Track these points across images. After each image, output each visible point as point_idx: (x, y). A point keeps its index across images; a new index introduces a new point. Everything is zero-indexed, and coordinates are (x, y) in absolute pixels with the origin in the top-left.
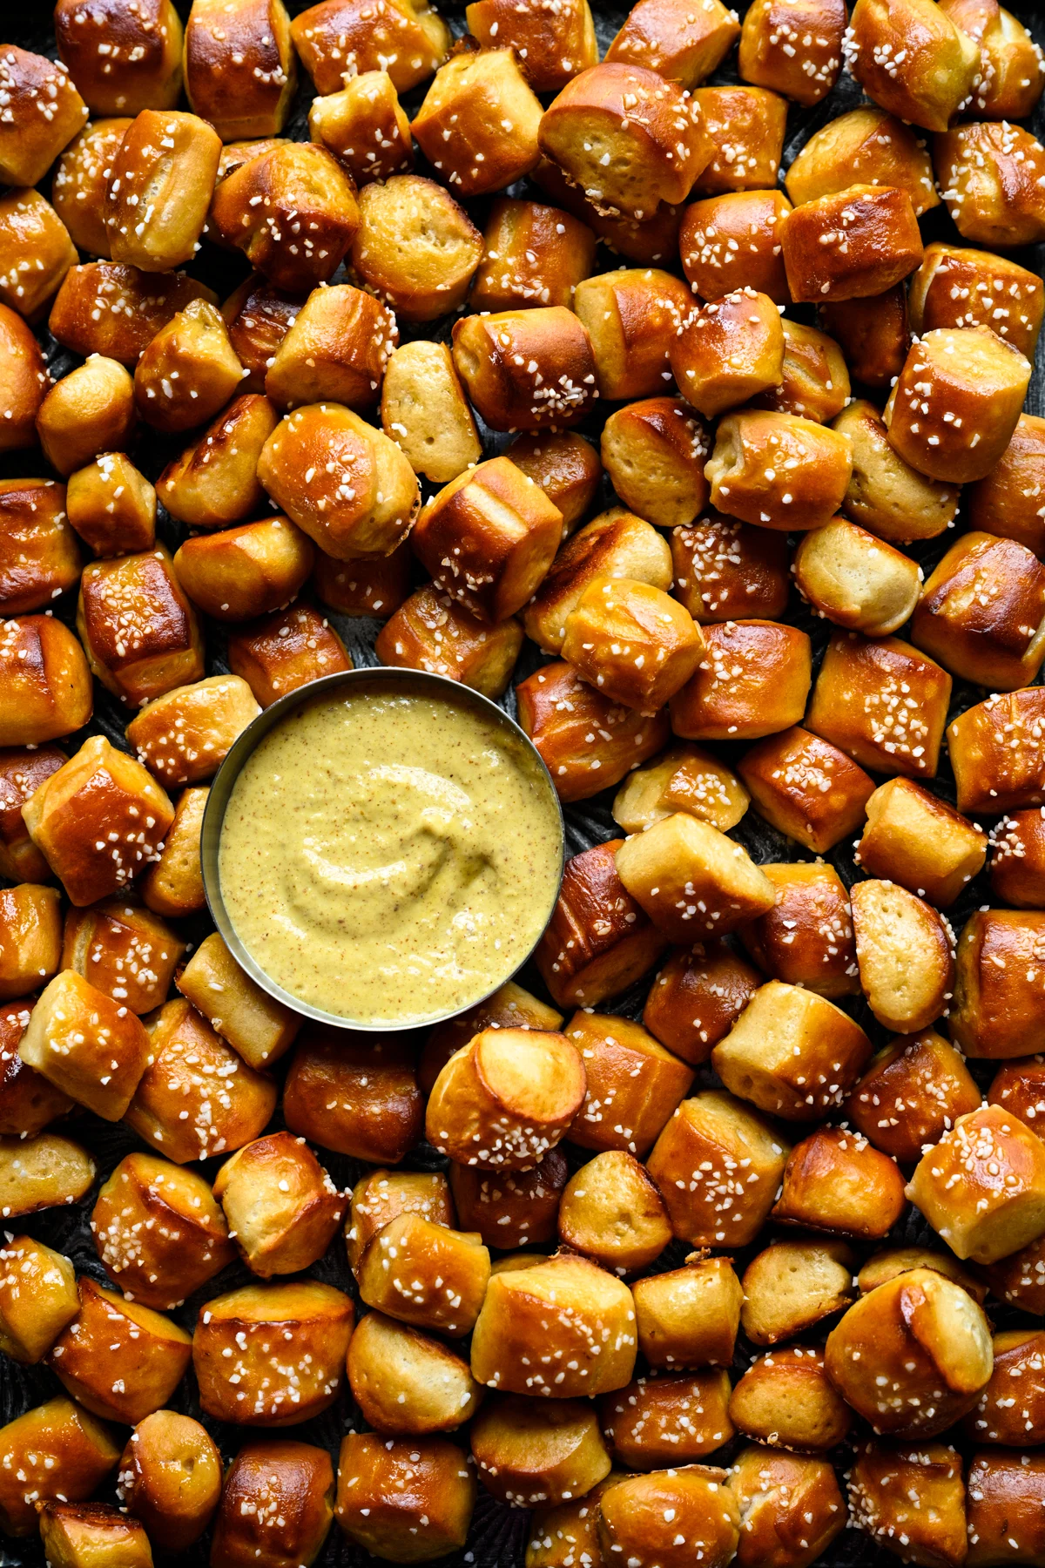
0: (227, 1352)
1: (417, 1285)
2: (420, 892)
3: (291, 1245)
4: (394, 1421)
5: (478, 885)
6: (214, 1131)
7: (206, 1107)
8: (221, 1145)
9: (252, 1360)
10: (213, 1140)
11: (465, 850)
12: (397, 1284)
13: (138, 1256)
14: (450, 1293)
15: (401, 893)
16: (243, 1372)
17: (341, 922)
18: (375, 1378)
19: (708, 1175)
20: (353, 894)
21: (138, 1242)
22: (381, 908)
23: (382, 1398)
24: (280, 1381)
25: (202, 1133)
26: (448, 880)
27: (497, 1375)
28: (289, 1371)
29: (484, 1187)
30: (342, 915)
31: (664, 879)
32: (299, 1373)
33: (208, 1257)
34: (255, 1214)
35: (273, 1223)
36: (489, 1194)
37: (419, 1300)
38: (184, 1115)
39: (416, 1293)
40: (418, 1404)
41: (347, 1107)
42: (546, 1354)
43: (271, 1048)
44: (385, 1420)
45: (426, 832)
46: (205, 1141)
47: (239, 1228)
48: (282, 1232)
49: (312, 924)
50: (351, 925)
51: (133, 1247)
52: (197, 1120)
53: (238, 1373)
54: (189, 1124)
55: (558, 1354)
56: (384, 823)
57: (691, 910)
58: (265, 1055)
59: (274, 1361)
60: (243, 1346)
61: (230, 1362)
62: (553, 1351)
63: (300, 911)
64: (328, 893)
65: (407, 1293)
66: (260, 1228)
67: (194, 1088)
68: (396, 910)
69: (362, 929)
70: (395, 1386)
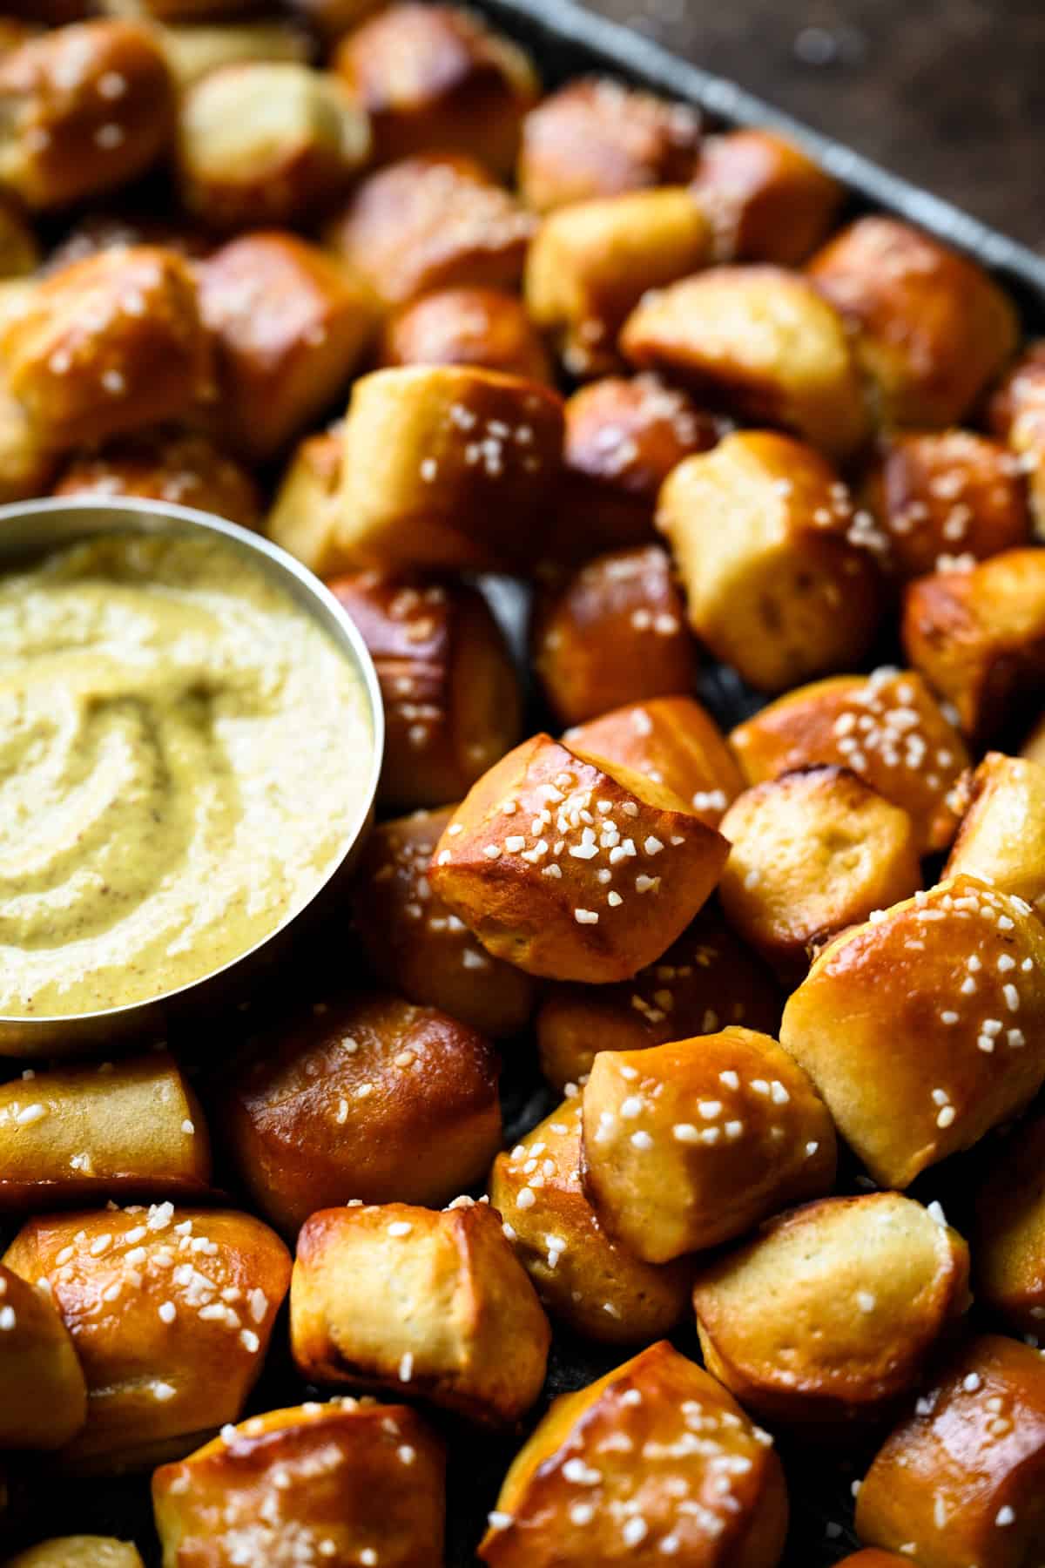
0: (581, 1513)
1: (709, 1108)
2: (163, 780)
3: (496, 1294)
4: (890, 1356)
5: (224, 727)
6: (231, 1293)
7: (184, 1275)
8: (259, 1303)
9: (625, 1484)
10: (241, 1307)
11: (165, 697)
12: (683, 1132)
13: (314, 1546)
14: (759, 1086)
15: (141, 794)
16: (633, 1507)
17: (105, 891)
18: (801, 1330)
19: (858, 734)
20: (83, 850)
21: (293, 1527)
22: (137, 831)
23: (842, 1338)
24: (692, 1468)
25: (216, 1312)
26: (181, 748)
27: (939, 1096)
28: (686, 1445)
29: (638, 1003)
30: (99, 881)
31: (423, 444)
32: (703, 1434)
33: (406, 1454)
34: (404, 1299)
35: (443, 1277)
36: (654, 1005)
37: (734, 1128)
38: (167, 1312)
39: (719, 1122)
40: (893, 1285)
41: (364, 1090)
42: (960, 980)
43: (186, 1112)
44: (879, 1368)
45: (97, 707)
46: (232, 1318)
47: (402, 1345)
48: (465, 1276)
49: (73, 932)
50: (120, 884)
51: (293, 1538)
52: (191, 1301)
53: (628, 1518)
54: (187, 1316)
55: (973, 963)
56: (34, 752)
57: (492, 449)
58: (188, 1127)
59: (653, 1450)
60: (593, 1477)
61: (599, 1523)
62: (964, 969)
63: (40, 936)
64: (50, 878)
65: (710, 1135)
66: (431, 1305)
67: (142, 1267)
68: (157, 819)
69: (140, 875)
70: (837, 1298)
